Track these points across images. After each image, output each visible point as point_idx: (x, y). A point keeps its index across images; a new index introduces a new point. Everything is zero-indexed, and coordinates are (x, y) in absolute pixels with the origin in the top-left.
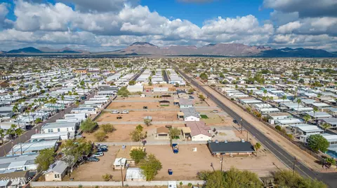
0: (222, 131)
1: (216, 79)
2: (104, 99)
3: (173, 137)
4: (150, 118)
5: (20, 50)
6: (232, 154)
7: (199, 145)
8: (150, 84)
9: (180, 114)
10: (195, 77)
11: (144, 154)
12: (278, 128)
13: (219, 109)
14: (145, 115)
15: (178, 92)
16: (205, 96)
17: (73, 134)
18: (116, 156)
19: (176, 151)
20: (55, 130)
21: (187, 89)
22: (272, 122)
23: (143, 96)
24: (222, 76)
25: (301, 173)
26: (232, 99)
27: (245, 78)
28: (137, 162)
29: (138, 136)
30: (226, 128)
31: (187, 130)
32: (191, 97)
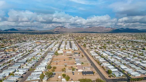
0: (87, 68)
1: (89, 46)
2: (51, 57)
3: (73, 70)
4: (66, 64)
5: (9, 30)
6: (88, 75)
7: (80, 72)
8: (65, 49)
9: (75, 62)
10: (82, 45)
11: (66, 75)
12: (103, 67)
13: (87, 60)
14: (64, 63)
15: (75, 53)
16: (84, 55)
17: (45, 70)
18: (58, 76)
19: (73, 74)
20: (40, 68)
21: (78, 52)
22: (102, 65)
23: (63, 55)
24: (92, 45)
25: (103, 79)
26: (93, 56)
27: (99, 46)
28: (64, 77)
29: (63, 70)
30: (88, 67)
31: (77, 68)
32: (79, 55)
